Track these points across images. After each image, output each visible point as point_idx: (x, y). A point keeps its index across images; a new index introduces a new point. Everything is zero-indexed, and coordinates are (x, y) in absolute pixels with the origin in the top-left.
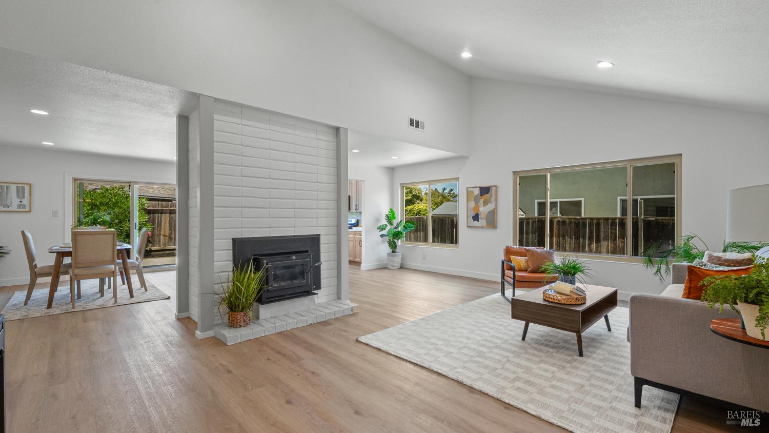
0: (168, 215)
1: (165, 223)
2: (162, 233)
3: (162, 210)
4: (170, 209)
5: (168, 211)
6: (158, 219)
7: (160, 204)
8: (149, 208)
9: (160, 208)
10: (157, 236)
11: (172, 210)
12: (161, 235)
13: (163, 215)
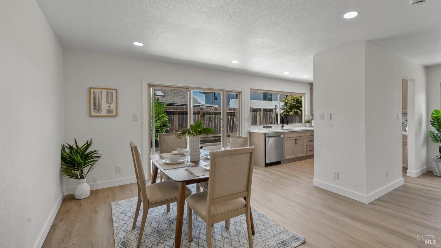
0: (178, 115)
1: (176, 121)
2: (174, 128)
3: (174, 112)
4: (179, 111)
5: (178, 113)
6: (172, 118)
7: (173, 108)
8: (168, 111)
9: (173, 111)
10: (171, 130)
11: (180, 112)
12: (173, 129)
13: (175, 115)
